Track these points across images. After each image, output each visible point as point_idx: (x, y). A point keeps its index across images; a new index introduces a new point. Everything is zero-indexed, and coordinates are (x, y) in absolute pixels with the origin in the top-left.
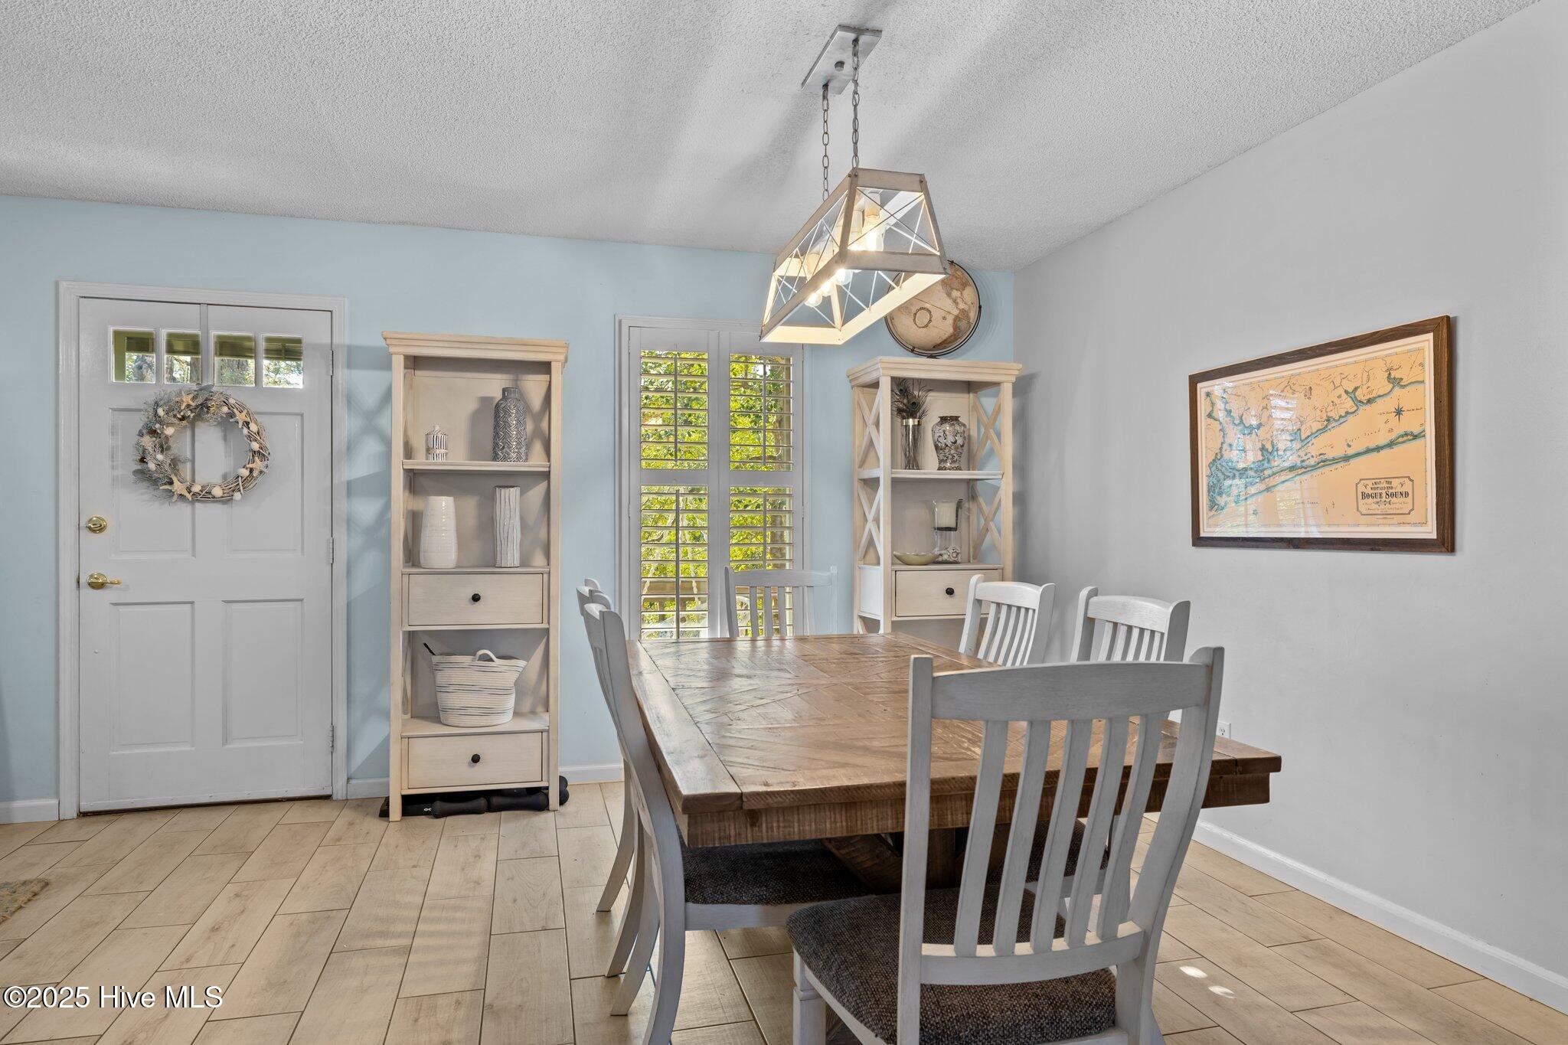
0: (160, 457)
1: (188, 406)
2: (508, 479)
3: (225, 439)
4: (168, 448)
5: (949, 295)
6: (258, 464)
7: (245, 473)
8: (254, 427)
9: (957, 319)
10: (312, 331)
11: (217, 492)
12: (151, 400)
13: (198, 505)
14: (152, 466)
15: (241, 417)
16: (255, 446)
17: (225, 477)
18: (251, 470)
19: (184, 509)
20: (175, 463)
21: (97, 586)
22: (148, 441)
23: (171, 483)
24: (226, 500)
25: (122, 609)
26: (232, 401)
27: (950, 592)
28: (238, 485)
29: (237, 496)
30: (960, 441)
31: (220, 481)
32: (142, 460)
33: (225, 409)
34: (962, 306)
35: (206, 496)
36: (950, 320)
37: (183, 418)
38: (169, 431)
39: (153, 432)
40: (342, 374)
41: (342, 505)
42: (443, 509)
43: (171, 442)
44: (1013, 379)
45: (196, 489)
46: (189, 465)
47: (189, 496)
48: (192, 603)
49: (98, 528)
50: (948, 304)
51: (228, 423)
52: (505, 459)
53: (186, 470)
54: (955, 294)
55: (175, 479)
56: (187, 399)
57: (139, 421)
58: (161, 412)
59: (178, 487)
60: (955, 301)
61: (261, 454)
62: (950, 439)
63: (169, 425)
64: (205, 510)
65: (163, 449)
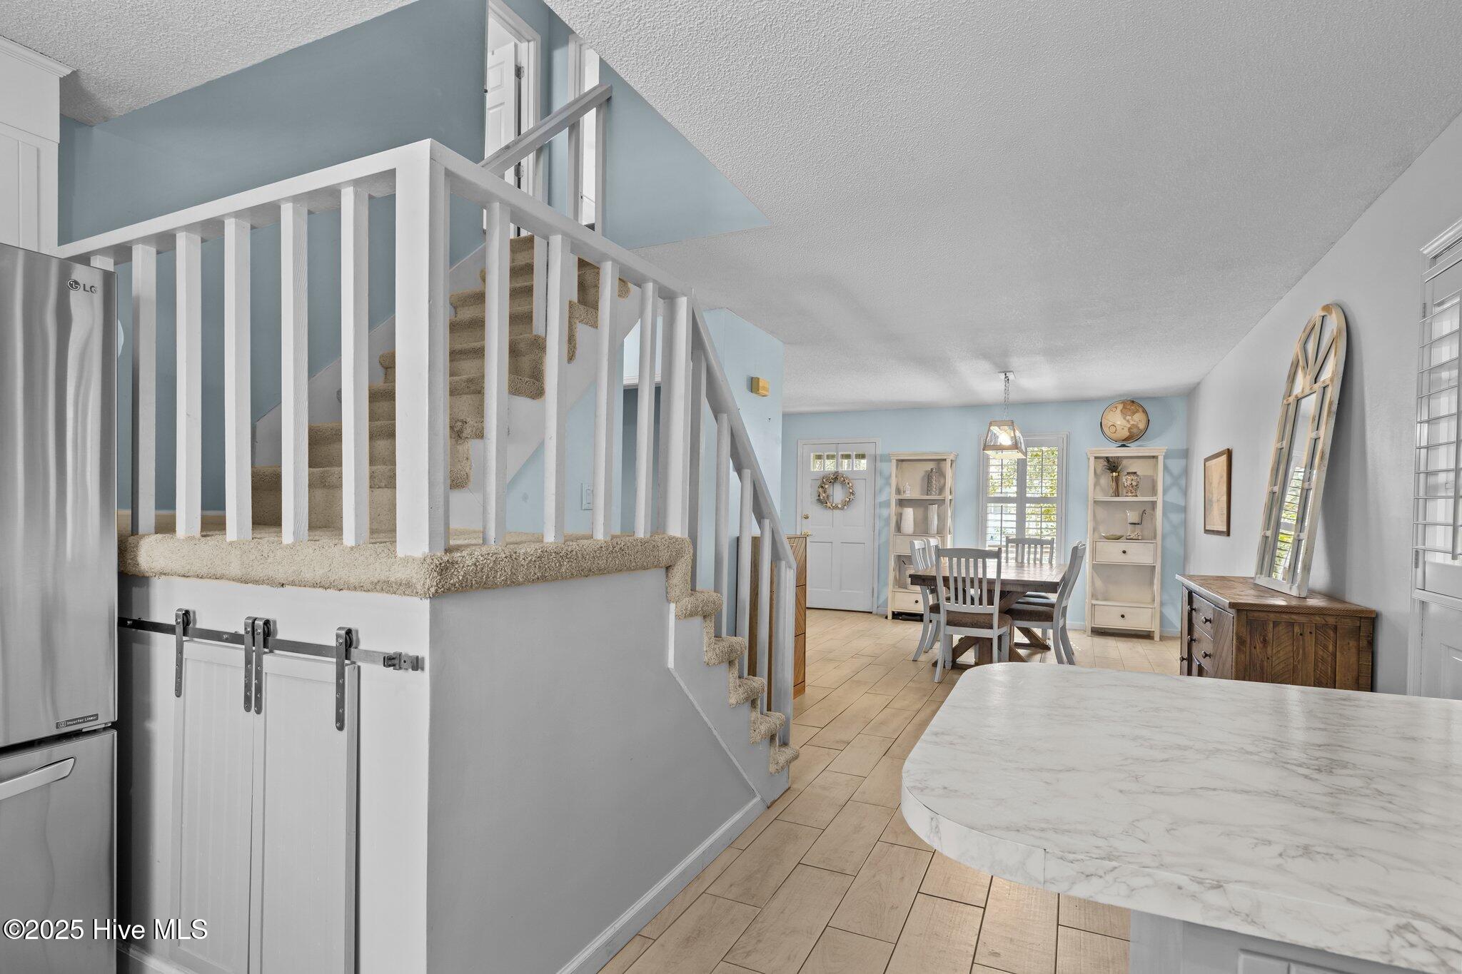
0: (823, 494)
1: (831, 476)
2: (933, 502)
3: (842, 488)
5: (1125, 418)
6: (852, 497)
7: (848, 499)
8: (851, 484)
9: (1129, 429)
10: (868, 450)
11: (840, 506)
12: (821, 475)
13: (834, 510)
14: (822, 498)
15: (847, 481)
16: (851, 491)
18: (850, 499)
19: (830, 512)
20: (828, 497)
22: (821, 490)
24: (842, 509)
25: (812, 544)
26: (843, 473)
27: (1124, 552)
28: (847, 503)
29: (846, 507)
30: (1134, 483)
31: (841, 502)
32: (819, 496)
33: (842, 479)
34: (1132, 423)
35: (836, 507)
36: (1126, 429)
37: (829, 481)
38: (827, 486)
39: (822, 487)
40: (879, 464)
41: (878, 511)
42: (909, 513)
43: (827, 490)
44: (1164, 454)
45: (834, 505)
47: (832, 507)
48: (832, 543)
49: (807, 518)
50: (1124, 423)
51: (843, 483)
52: (931, 494)
53: (831, 498)
54: (1128, 418)
55: (828, 502)
56: (830, 474)
57: (819, 483)
58: (823, 480)
59: (829, 504)
60: (1128, 421)
61: (852, 493)
62: (1129, 482)
63: (825, 484)
64: (836, 512)
65: (825, 492)
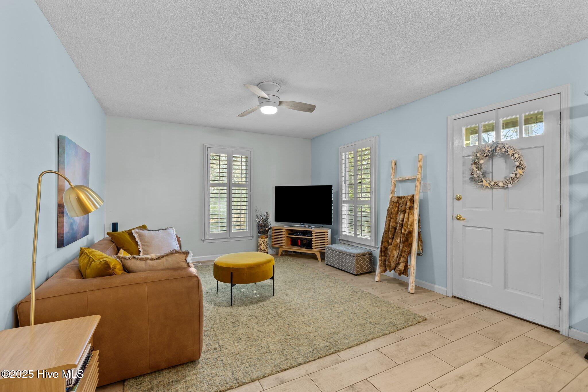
0: (478, 172)
1: (489, 151)
3: (506, 162)
4: (481, 168)
6: (519, 172)
7: (513, 176)
8: (516, 156)
10: (548, 107)
11: (501, 184)
12: (475, 151)
13: (494, 190)
14: (475, 176)
15: (510, 152)
16: (517, 164)
17: (505, 178)
18: (516, 174)
19: (488, 192)
20: (484, 174)
21: (459, 219)
22: (474, 167)
23: (482, 182)
24: (505, 187)
25: (467, 228)
26: (507, 146)
28: (511, 181)
29: (510, 186)
31: (503, 180)
32: (472, 174)
33: (504, 150)
35: (496, 186)
37: (486, 156)
38: (481, 162)
39: (475, 163)
40: (565, 123)
41: (567, 188)
43: (482, 166)
45: (492, 183)
46: (491, 174)
47: (489, 187)
48: (492, 229)
49: (459, 198)
51: (505, 155)
53: (489, 177)
55: (483, 180)
56: (488, 148)
58: (478, 155)
59: (485, 183)
61: (520, 167)
63: (481, 159)
64: (496, 192)
65: (479, 168)
